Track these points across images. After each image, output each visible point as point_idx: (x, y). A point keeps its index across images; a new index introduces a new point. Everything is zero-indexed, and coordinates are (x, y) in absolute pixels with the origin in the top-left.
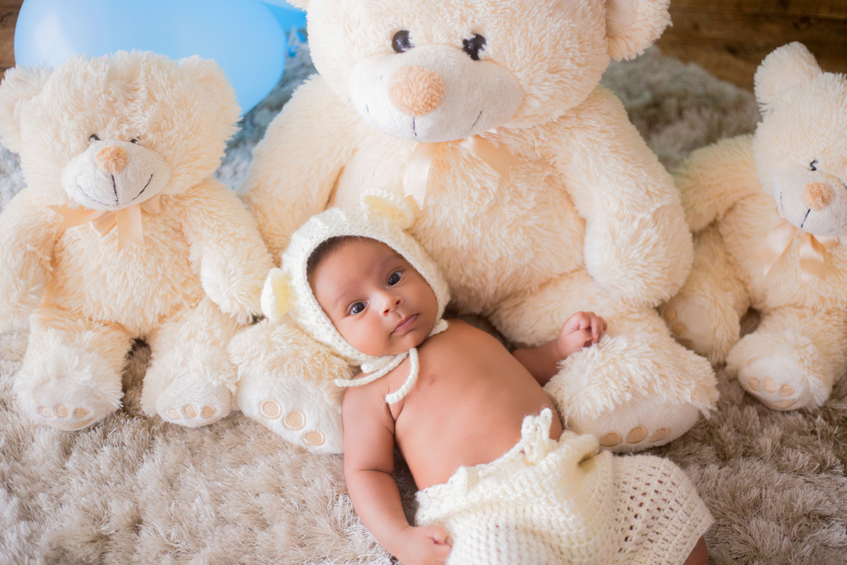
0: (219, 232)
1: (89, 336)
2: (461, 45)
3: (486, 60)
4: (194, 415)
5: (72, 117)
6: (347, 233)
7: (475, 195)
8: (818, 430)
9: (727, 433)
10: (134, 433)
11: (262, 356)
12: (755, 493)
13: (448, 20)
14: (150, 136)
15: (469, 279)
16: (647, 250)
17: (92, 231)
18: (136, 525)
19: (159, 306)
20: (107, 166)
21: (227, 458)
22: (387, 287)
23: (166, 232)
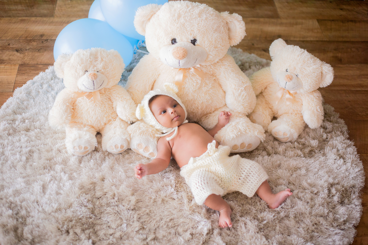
0: (122, 98)
1: (85, 129)
2: (190, 41)
3: (197, 45)
4: (118, 148)
5: (80, 66)
7: (195, 84)
8: (296, 146)
9: (269, 148)
10: (100, 156)
11: (138, 131)
12: (278, 162)
13: (187, 35)
14: (102, 70)
15: (193, 109)
16: (243, 98)
17: (85, 99)
18: (103, 180)
19: (105, 120)
20: (92, 78)
21: (127, 161)
23: (106, 99)
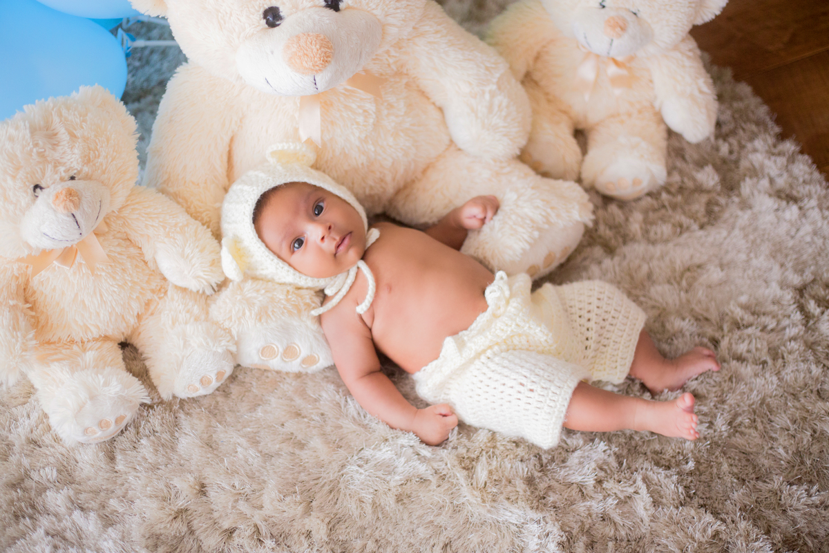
0: (165, 228)
1: (90, 356)
2: (323, 3)
3: (346, 9)
4: (210, 382)
5: (14, 177)
6: (273, 185)
7: (360, 119)
8: (666, 204)
9: (604, 231)
10: (162, 418)
11: (247, 313)
12: (645, 268)
14: (86, 169)
15: (371, 188)
16: (504, 113)
17: (58, 267)
18: (202, 490)
19: (136, 307)
20: (66, 207)
21: (243, 407)
22: (316, 218)
23: (119, 245)
